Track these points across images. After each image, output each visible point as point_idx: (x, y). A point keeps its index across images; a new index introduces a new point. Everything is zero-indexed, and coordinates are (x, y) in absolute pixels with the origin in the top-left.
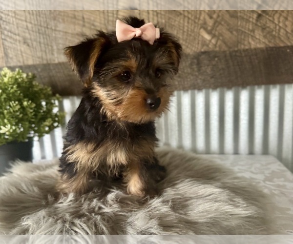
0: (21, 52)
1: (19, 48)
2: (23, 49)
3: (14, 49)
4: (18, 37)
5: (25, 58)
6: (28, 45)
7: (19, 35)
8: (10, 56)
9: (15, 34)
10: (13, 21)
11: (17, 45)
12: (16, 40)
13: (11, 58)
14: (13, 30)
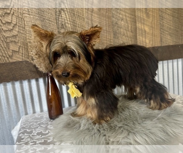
0: (168, 39)
1: (167, 37)
2: (169, 38)
3: (165, 38)
4: (167, 33)
5: (169, 42)
6: (171, 36)
7: (167, 31)
8: (163, 41)
9: (166, 31)
10: (165, 25)
11: (166, 36)
12: (166, 34)
13: (163, 42)
14: (165, 29)
